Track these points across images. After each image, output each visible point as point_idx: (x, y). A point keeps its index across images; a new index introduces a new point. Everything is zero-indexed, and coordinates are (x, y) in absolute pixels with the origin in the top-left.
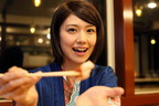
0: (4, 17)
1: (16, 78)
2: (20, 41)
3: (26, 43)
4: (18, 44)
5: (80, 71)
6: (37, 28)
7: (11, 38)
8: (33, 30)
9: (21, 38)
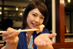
0: (3, 2)
1: (11, 33)
2: (11, 14)
3: (14, 15)
4: (10, 16)
5: (39, 28)
6: (19, 8)
7: (6, 13)
8: (17, 9)
9: (12, 13)
